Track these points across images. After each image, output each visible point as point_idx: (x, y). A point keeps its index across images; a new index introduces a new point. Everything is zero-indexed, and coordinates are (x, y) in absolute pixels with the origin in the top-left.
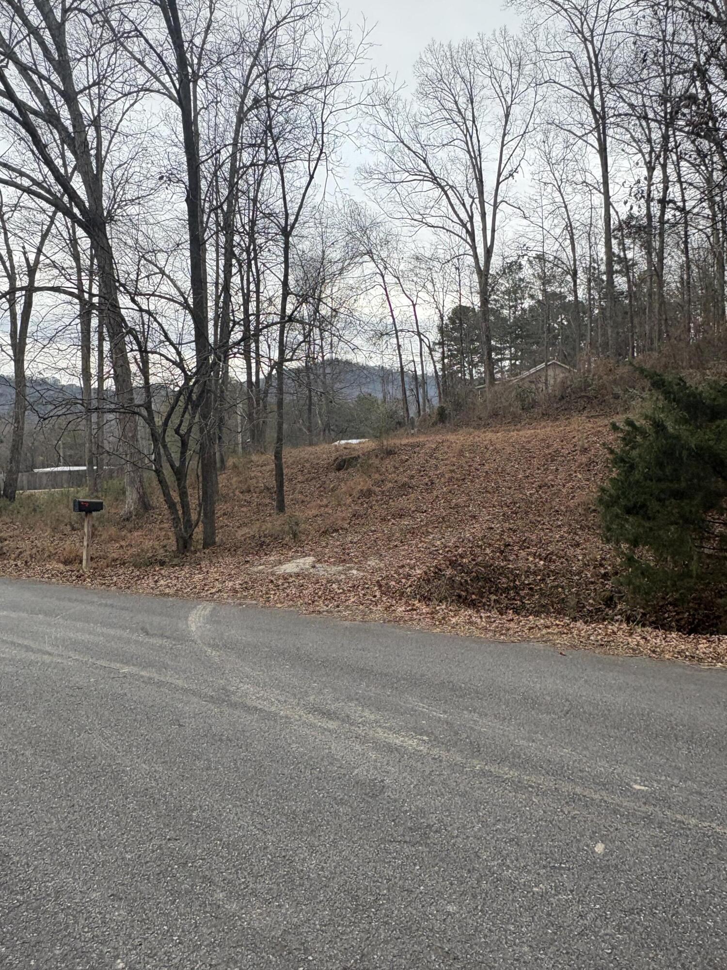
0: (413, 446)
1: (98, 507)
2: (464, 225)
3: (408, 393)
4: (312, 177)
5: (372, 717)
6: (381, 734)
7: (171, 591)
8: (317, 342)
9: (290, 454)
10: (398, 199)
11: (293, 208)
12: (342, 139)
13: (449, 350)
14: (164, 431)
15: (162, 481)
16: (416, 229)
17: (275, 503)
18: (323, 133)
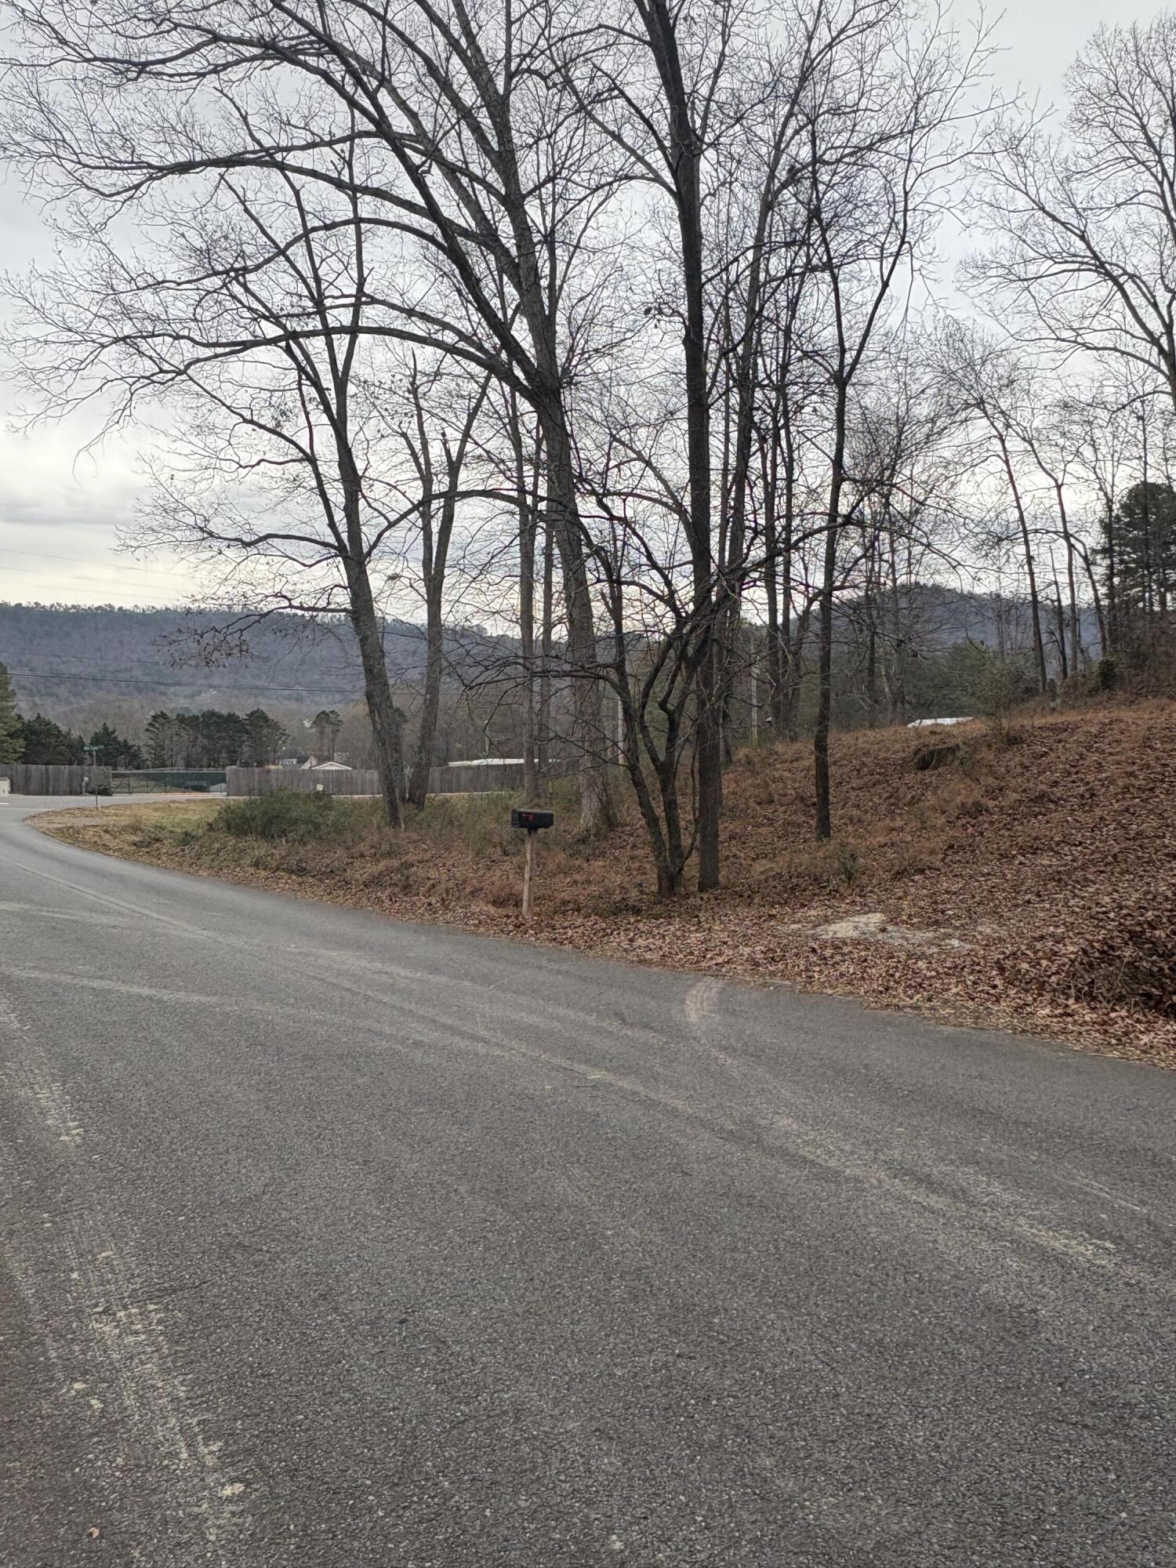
0: (1054, 729)
1: (546, 821)
2: (1154, 341)
3: (1044, 638)
4: (885, 285)
5: (1007, 1197)
6: (1023, 1227)
7: (654, 956)
8: (885, 557)
9: (840, 742)
10: (1032, 307)
11: (853, 339)
12: (938, 217)
13: (1122, 562)
14: (644, 706)
15: (638, 784)
16: (1064, 356)
17: (813, 823)
18: (906, 210)
